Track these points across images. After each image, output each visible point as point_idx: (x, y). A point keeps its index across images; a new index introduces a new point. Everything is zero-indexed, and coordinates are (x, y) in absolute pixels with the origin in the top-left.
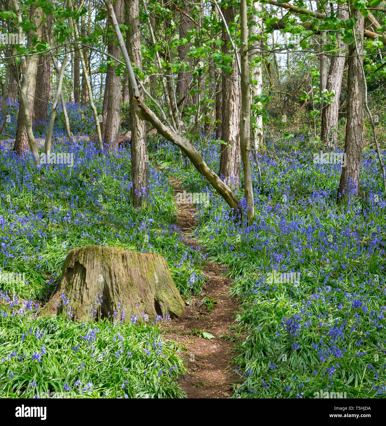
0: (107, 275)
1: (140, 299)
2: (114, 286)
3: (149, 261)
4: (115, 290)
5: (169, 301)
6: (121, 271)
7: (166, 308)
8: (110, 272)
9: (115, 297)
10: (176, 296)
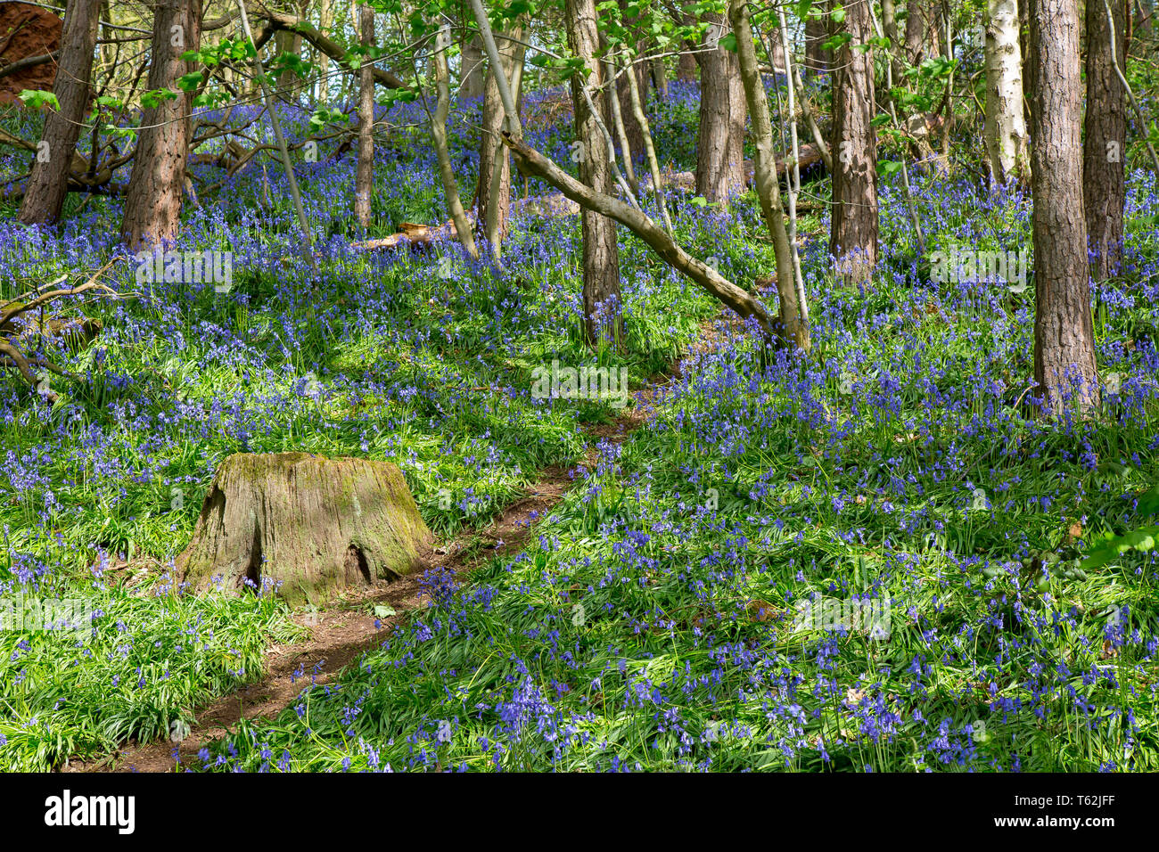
0: (260, 507)
1: (314, 548)
2: (269, 527)
3: (343, 474)
4: (269, 534)
5: (384, 549)
6: (283, 498)
7: (378, 562)
8: (264, 501)
9: (269, 546)
10: (398, 539)
